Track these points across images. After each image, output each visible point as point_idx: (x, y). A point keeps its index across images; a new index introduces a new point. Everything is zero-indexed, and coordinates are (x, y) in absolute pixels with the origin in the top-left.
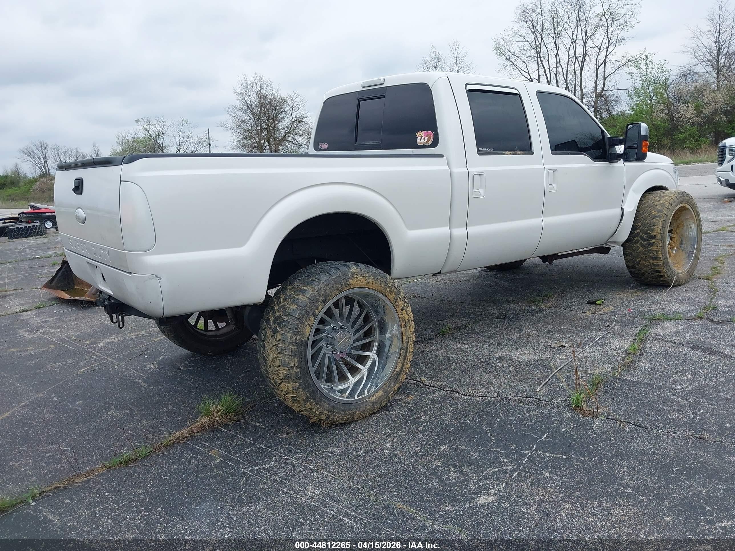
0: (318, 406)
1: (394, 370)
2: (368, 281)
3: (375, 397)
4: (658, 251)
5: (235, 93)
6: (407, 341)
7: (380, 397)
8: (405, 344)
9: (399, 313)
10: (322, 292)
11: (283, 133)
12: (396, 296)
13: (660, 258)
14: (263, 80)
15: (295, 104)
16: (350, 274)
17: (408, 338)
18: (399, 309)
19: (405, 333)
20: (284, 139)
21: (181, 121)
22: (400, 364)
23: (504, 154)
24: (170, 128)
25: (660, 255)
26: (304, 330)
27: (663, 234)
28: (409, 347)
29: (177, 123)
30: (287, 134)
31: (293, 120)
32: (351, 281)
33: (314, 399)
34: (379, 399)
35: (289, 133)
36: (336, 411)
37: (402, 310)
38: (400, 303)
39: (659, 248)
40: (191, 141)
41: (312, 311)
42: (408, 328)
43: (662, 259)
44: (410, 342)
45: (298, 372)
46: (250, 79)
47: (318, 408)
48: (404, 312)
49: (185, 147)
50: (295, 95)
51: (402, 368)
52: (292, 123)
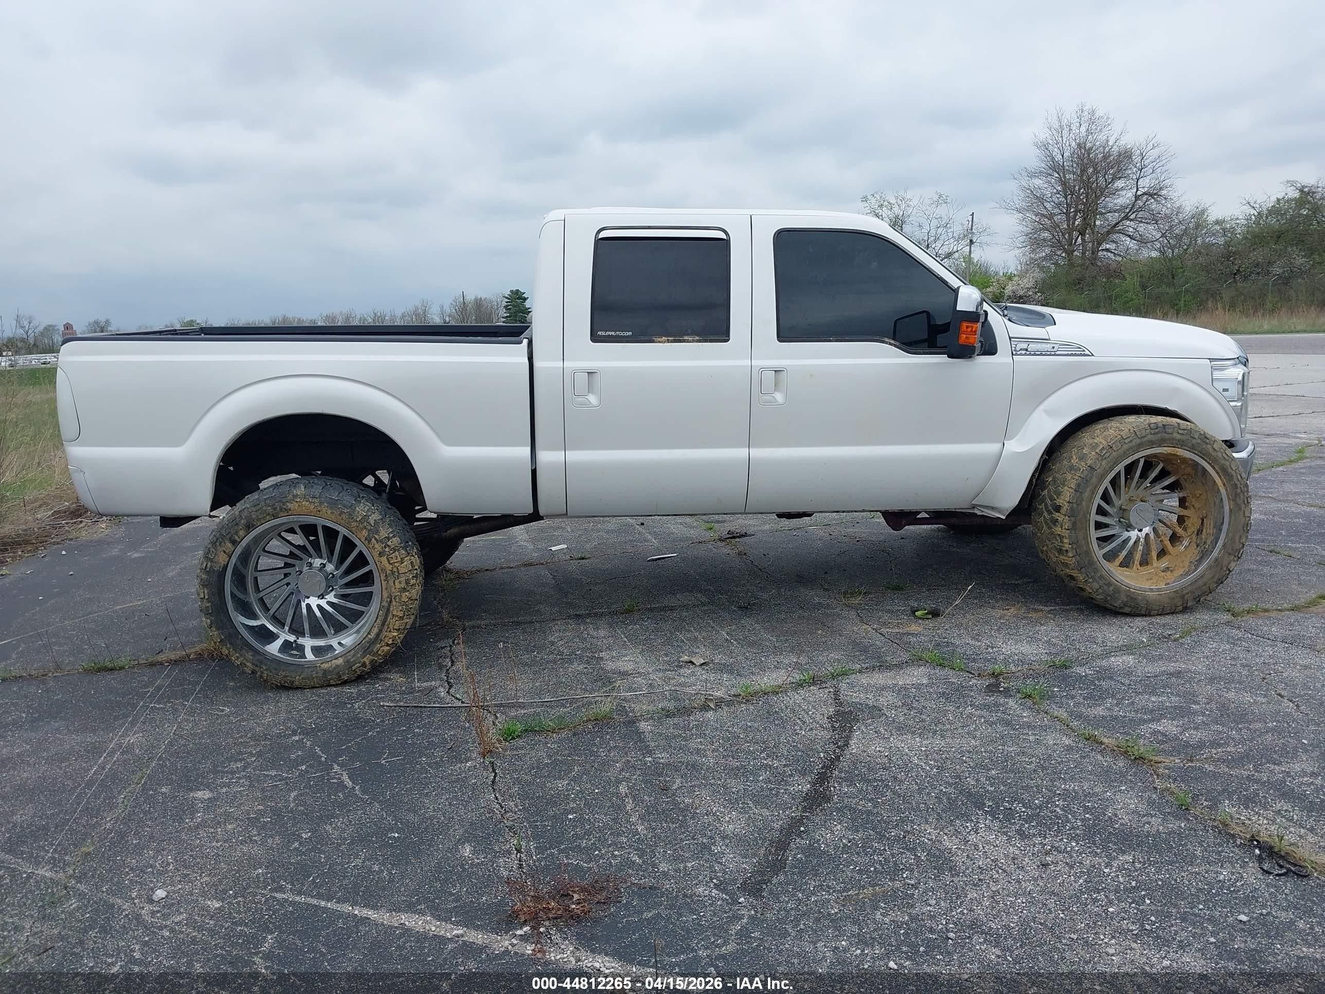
0: (237, 655)
1: (367, 636)
2: (319, 509)
3: (330, 665)
4: (1063, 537)
5: (1036, 145)
6: (389, 600)
7: (337, 666)
8: (385, 604)
9: (377, 559)
10: (246, 514)
11: (1113, 218)
12: (368, 535)
13: (1067, 551)
14: (1097, 115)
15: (1146, 162)
16: (291, 496)
17: (390, 596)
18: (376, 554)
19: (386, 589)
20: (1113, 229)
21: (936, 198)
22: (376, 630)
23: (653, 342)
24: (915, 211)
25: (1067, 545)
26: (216, 557)
27: (1075, 506)
28: (391, 609)
29: (929, 202)
30: (1121, 221)
31: (1139, 193)
32: (289, 505)
33: (231, 644)
34: (335, 668)
35: (1126, 218)
36: (264, 668)
37: (381, 555)
38: (377, 546)
39: (1064, 531)
40: (950, 235)
41: (229, 535)
42: (391, 583)
43: (1070, 554)
44: (394, 603)
45: (208, 607)
46: (1070, 115)
47: (238, 658)
48: (384, 559)
49: (939, 244)
50: (1151, 144)
51: (378, 635)
52: (1137, 198)
